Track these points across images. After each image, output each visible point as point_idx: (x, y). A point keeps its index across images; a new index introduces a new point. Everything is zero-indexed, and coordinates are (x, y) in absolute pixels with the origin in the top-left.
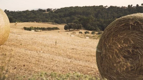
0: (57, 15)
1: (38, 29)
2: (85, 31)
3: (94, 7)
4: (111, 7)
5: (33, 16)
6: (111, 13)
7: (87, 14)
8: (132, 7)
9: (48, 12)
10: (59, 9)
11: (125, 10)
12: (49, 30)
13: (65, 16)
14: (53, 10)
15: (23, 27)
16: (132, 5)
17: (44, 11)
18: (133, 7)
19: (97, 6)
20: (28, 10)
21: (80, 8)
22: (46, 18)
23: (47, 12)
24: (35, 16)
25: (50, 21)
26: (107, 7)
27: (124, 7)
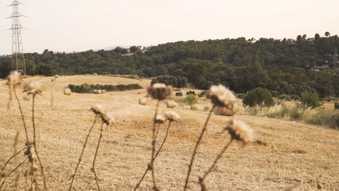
0: (150, 58)
1: (98, 89)
2: (188, 90)
3: (227, 40)
4: (262, 41)
5: (101, 62)
6: (262, 53)
7: (212, 57)
8: (306, 38)
9: (132, 54)
10: (154, 48)
11: (291, 46)
12: (121, 90)
13: (166, 61)
14: (142, 48)
15: (67, 85)
16: (305, 36)
17: (124, 51)
18: (309, 39)
19: (232, 40)
20: (91, 50)
21: (198, 43)
22: (128, 65)
23: (130, 54)
24: (104, 61)
25: (134, 71)
26: (254, 42)
27: (289, 40)
